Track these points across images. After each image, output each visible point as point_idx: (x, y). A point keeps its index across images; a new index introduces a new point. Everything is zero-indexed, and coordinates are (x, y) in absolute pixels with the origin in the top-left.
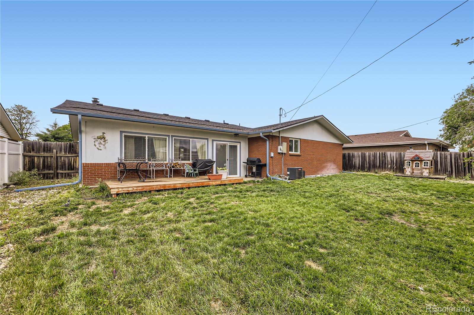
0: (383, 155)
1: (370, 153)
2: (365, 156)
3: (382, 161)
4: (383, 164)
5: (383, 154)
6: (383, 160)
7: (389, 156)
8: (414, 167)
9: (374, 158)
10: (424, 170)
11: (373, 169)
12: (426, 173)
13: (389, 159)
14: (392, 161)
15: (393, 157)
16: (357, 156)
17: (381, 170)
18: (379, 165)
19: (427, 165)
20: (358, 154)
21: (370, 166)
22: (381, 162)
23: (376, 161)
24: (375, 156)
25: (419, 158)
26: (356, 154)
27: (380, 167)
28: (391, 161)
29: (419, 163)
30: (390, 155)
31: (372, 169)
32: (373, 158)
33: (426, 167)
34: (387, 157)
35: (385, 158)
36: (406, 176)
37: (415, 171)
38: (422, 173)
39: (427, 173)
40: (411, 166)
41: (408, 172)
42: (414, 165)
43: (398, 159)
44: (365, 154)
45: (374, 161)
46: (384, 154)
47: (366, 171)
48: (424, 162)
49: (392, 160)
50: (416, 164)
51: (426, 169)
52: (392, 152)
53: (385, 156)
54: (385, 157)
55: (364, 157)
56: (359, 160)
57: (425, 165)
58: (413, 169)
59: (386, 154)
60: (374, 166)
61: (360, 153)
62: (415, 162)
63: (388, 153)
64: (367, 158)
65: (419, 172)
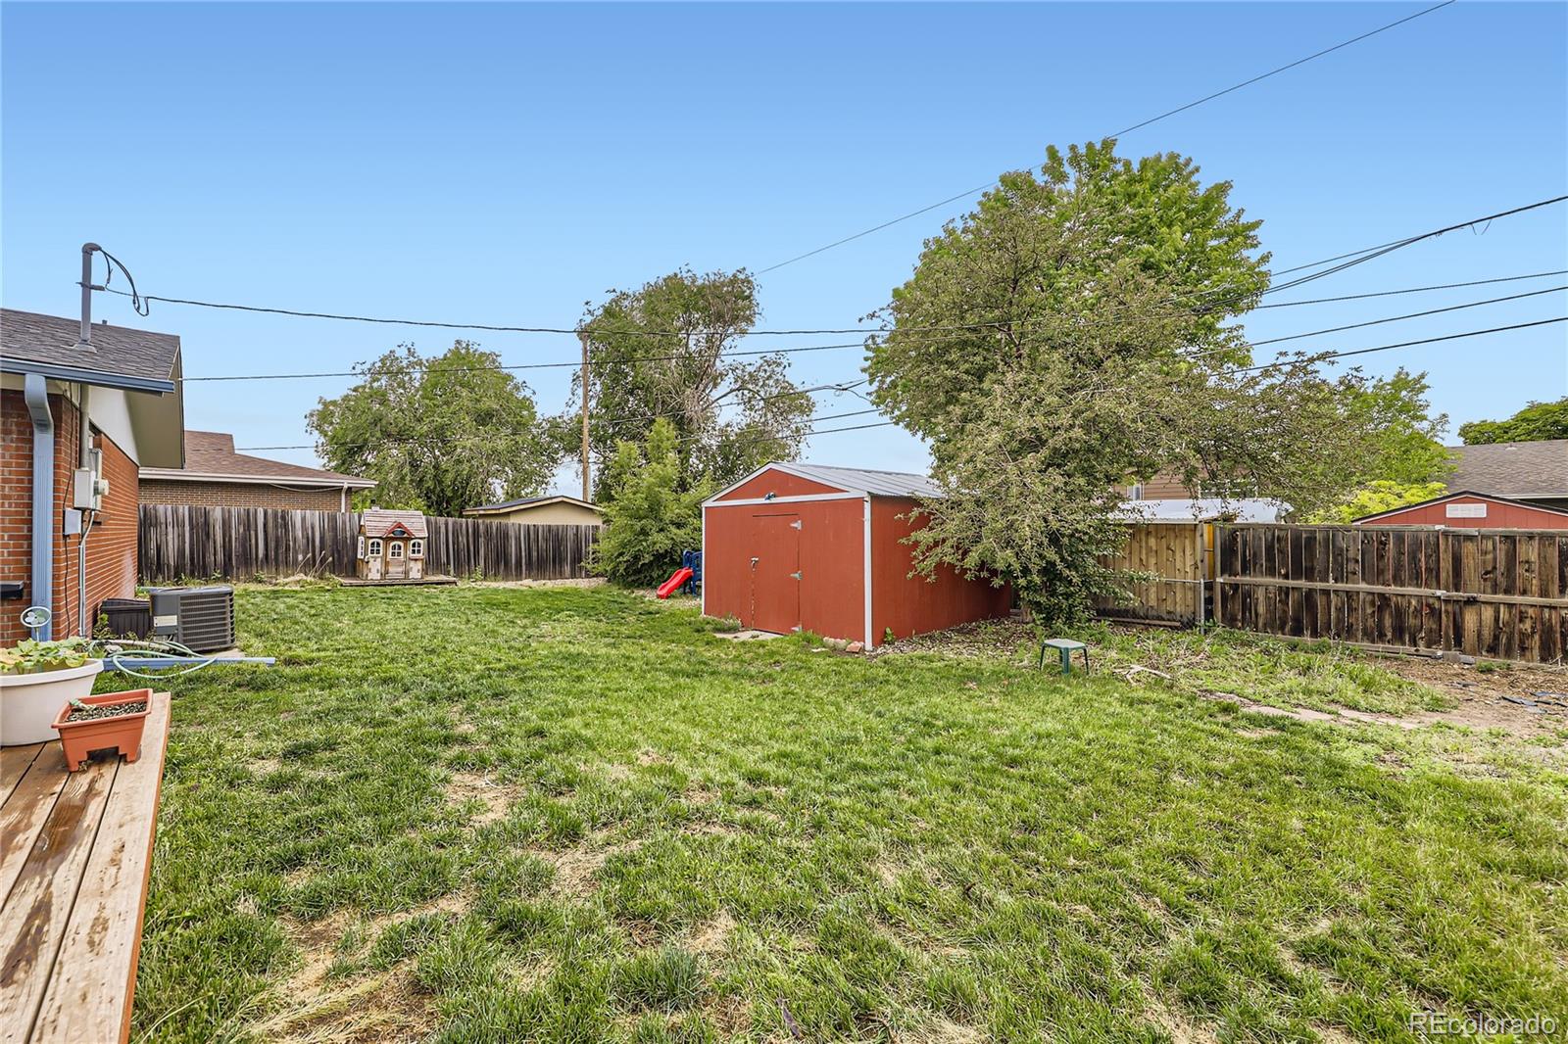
0: (280, 520)
1: (229, 512)
2: (207, 523)
3: (274, 539)
4: (280, 551)
5: (279, 515)
6: (277, 537)
7: (298, 524)
8: (390, 556)
9: (248, 528)
10: (412, 564)
11: (242, 570)
12: (416, 571)
13: (299, 534)
14: (309, 541)
15: (313, 528)
16: (170, 520)
17: (274, 570)
18: (266, 556)
19: (419, 551)
20: (175, 512)
21: (230, 559)
22: (272, 545)
23: (253, 541)
24: (248, 522)
25: (404, 533)
26: (166, 510)
27: (267, 562)
28: (305, 541)
29: (402, 544)
30: (303, 519)
31: (238, 569)
32: (241, 530)
33: (416, 555)
34: (294, 526)
35: (287, 531)
36: (369, 582)
37: (391, 569)
38: (406, 573)
39: (418, 571)
40: (381, 554)
41: (374, 570)
42: (390, 551)
43: (327, 534)
44: (206, 514)
45: (245, 541)
46: (283, 518)
47: (217, 580)
48: (412, 542)
49: (308, 538)
50: (394, 547)
51: (416, 560)
52: (308, 512)
53: (284, 521)
54: (286, 526)
55: (201, 527)
56: (181, 536)
57: (414, 552)
58: (387, 564)
59: (288, 518)
60: (247, 560)
61: (184, 510)
62: (392, 544)
63: (297, 515)
64: (217, 527)
65: (401, 569)
